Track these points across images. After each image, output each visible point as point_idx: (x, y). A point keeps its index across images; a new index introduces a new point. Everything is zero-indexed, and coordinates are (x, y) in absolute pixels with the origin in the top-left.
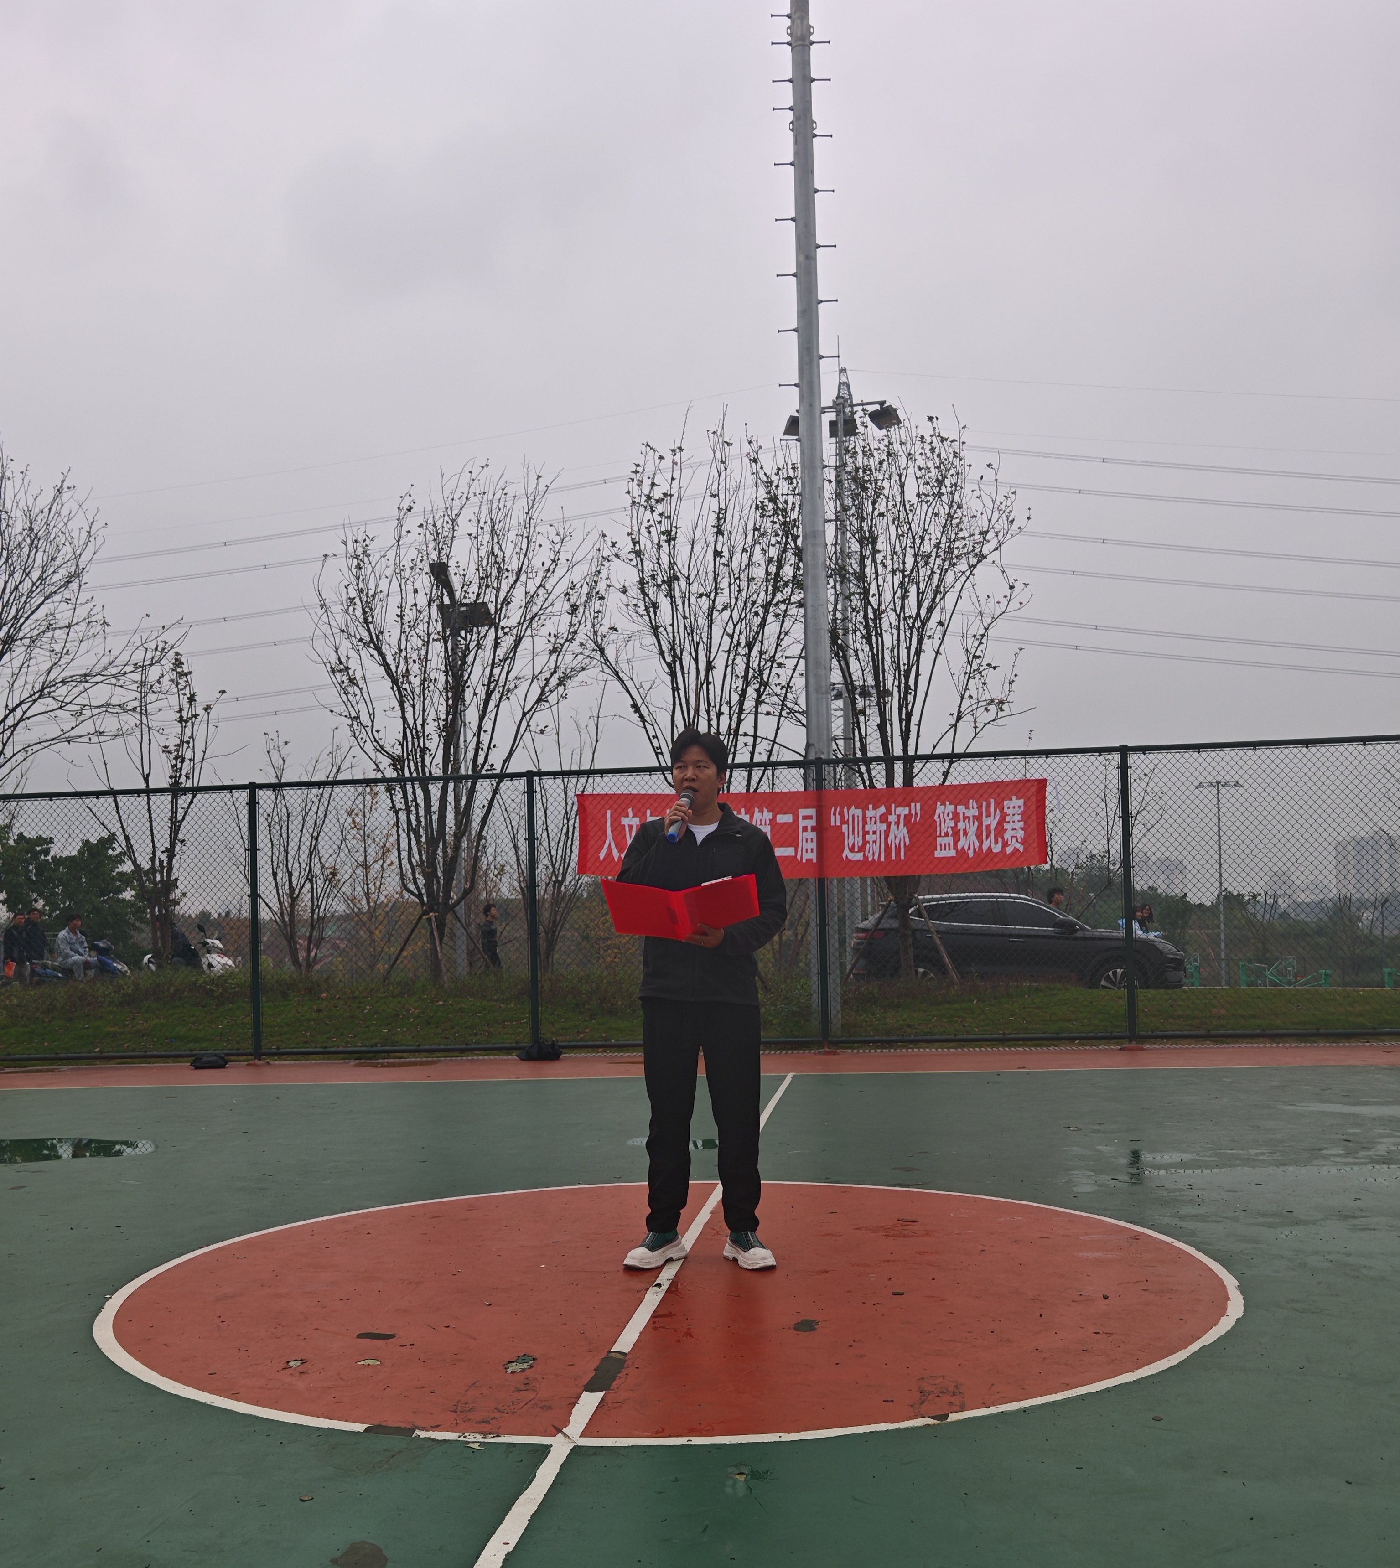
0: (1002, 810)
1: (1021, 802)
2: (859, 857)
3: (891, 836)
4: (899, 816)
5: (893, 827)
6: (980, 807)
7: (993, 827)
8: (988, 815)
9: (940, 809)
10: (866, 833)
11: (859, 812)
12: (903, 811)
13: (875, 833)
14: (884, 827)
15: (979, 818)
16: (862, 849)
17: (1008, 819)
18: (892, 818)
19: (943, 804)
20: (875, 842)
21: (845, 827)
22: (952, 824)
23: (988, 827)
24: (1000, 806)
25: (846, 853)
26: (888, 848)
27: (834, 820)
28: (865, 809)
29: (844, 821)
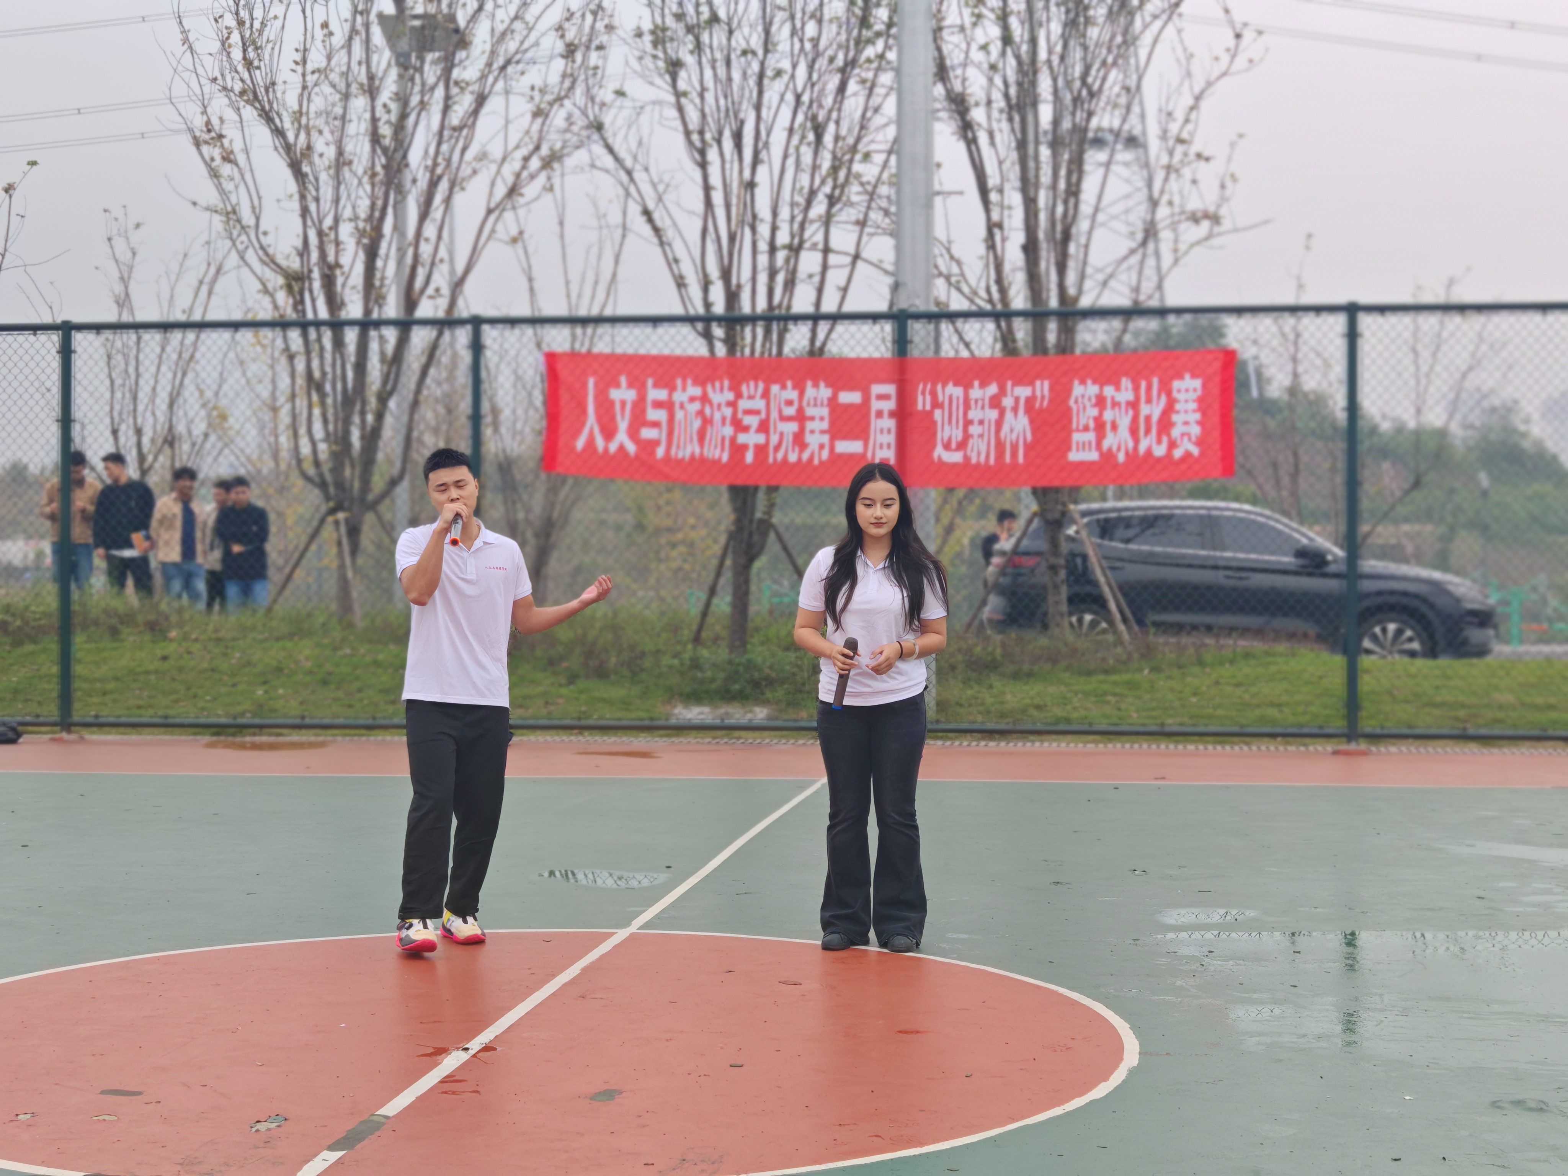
0: (1169, 394)
1: (1197, 383)
2: (956, 457)
3: (1005, 428)
4: (1017, 400)
5: (1009, 415)
6: (1136, 389)
7: (1155, 418)
8: (1149, 401)
9: (1078, 390)
10: (968, 423)
11: (956, 392)
12: (1023, 392)
13: (981, 422)
14: (994, 414)
15: (1134, 405)
16: (962, 445)
17: (1178, 406)
18: (1008, 402)
19: (1083, 382)
20: (981, 436)
21: (938, 414)
22: (1095, 412)
23: (1148, 419)
24: (1166, 388)
25: (939, 452)
26: (1000, 446)
27: (923, 402)
28: (967, 386)
29: (936, 404)
